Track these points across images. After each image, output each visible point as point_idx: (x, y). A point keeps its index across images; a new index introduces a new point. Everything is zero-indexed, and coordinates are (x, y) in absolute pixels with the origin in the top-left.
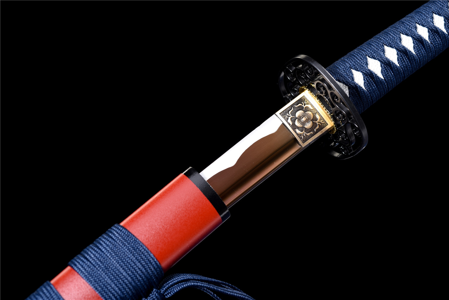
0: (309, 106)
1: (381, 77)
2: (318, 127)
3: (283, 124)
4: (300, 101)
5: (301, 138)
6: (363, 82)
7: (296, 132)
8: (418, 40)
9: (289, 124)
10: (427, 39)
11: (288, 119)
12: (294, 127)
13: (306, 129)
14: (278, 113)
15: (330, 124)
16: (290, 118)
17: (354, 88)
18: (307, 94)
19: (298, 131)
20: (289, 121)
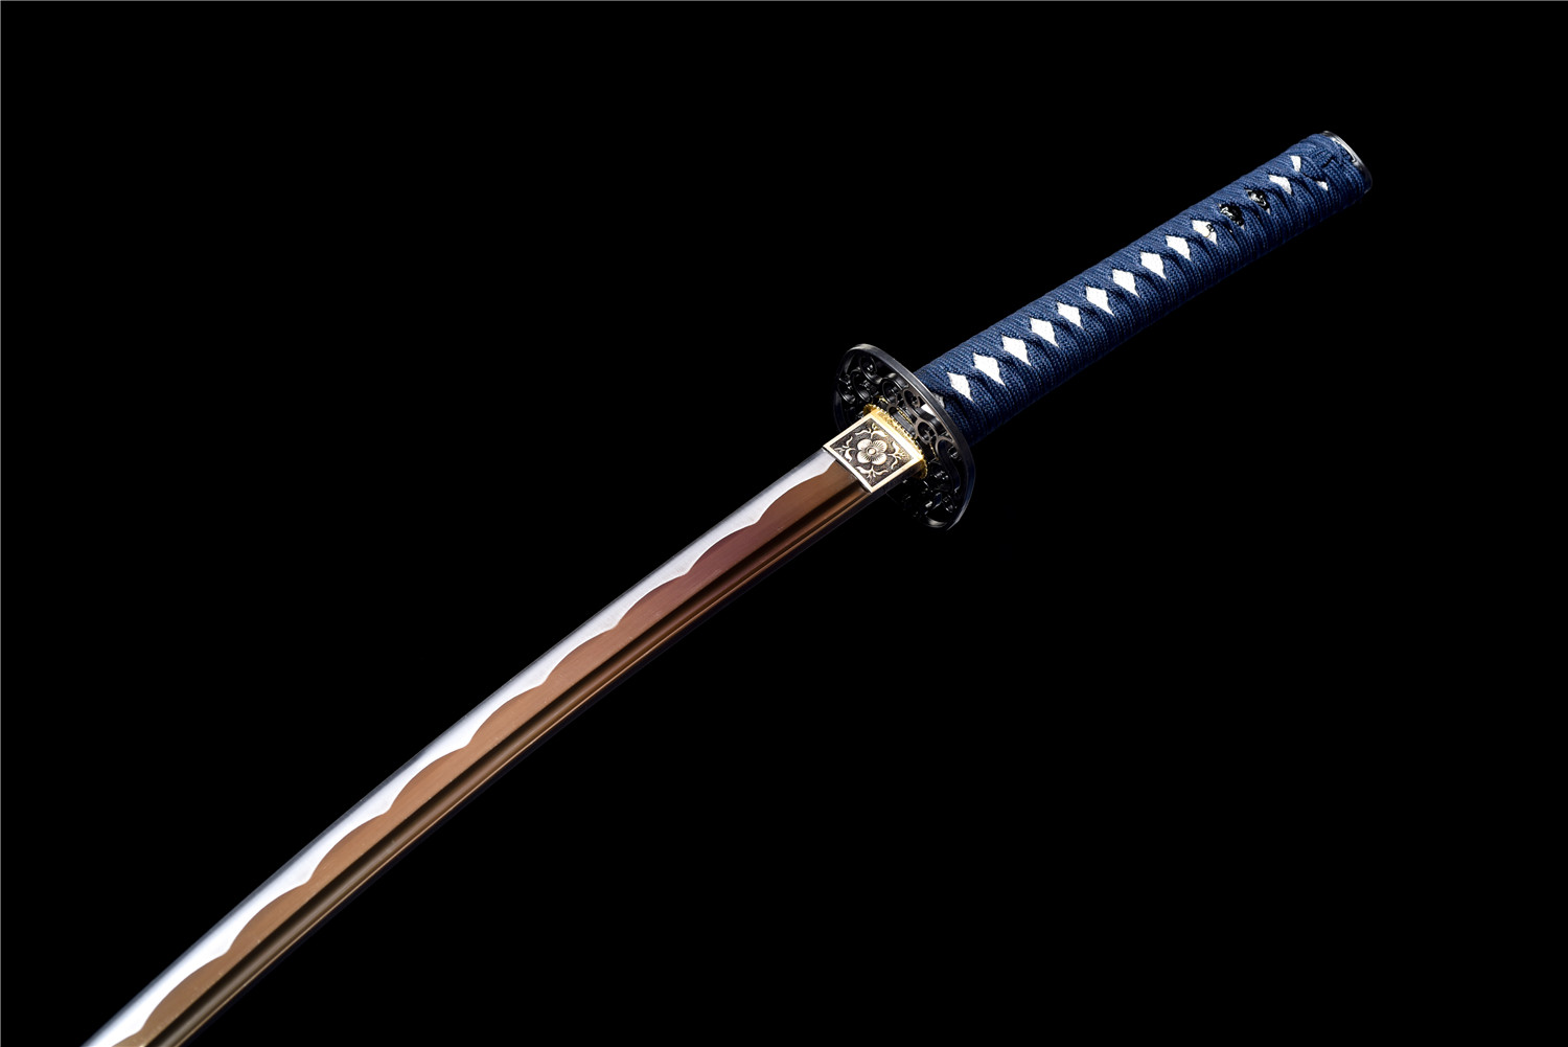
0: (880, 433)
1: (1000, 381)
2: (896, 462)
3: (837, 461)
4: (866, 426)
5: (868, 480)
6: (968, 390)
7: (858, 471)
8: (1062, 326)
9: (848, 460)
10: (1079, 324)
11: (844, 453)
12: (856, 464)
13: (875, 465)
14: (827, 445)
15: (916, 456)
16: (847, 452)
17: (953, 398)
18: (876, 415)
19: (863, 471)
20: (847, 455)
